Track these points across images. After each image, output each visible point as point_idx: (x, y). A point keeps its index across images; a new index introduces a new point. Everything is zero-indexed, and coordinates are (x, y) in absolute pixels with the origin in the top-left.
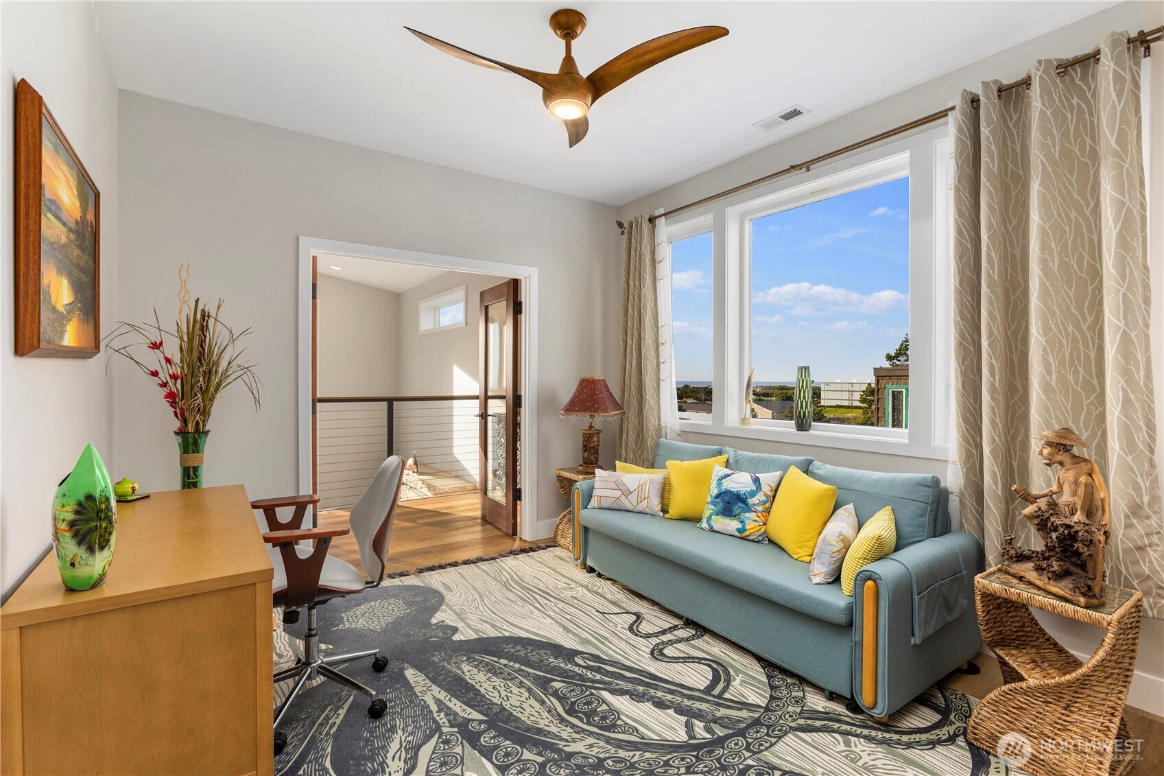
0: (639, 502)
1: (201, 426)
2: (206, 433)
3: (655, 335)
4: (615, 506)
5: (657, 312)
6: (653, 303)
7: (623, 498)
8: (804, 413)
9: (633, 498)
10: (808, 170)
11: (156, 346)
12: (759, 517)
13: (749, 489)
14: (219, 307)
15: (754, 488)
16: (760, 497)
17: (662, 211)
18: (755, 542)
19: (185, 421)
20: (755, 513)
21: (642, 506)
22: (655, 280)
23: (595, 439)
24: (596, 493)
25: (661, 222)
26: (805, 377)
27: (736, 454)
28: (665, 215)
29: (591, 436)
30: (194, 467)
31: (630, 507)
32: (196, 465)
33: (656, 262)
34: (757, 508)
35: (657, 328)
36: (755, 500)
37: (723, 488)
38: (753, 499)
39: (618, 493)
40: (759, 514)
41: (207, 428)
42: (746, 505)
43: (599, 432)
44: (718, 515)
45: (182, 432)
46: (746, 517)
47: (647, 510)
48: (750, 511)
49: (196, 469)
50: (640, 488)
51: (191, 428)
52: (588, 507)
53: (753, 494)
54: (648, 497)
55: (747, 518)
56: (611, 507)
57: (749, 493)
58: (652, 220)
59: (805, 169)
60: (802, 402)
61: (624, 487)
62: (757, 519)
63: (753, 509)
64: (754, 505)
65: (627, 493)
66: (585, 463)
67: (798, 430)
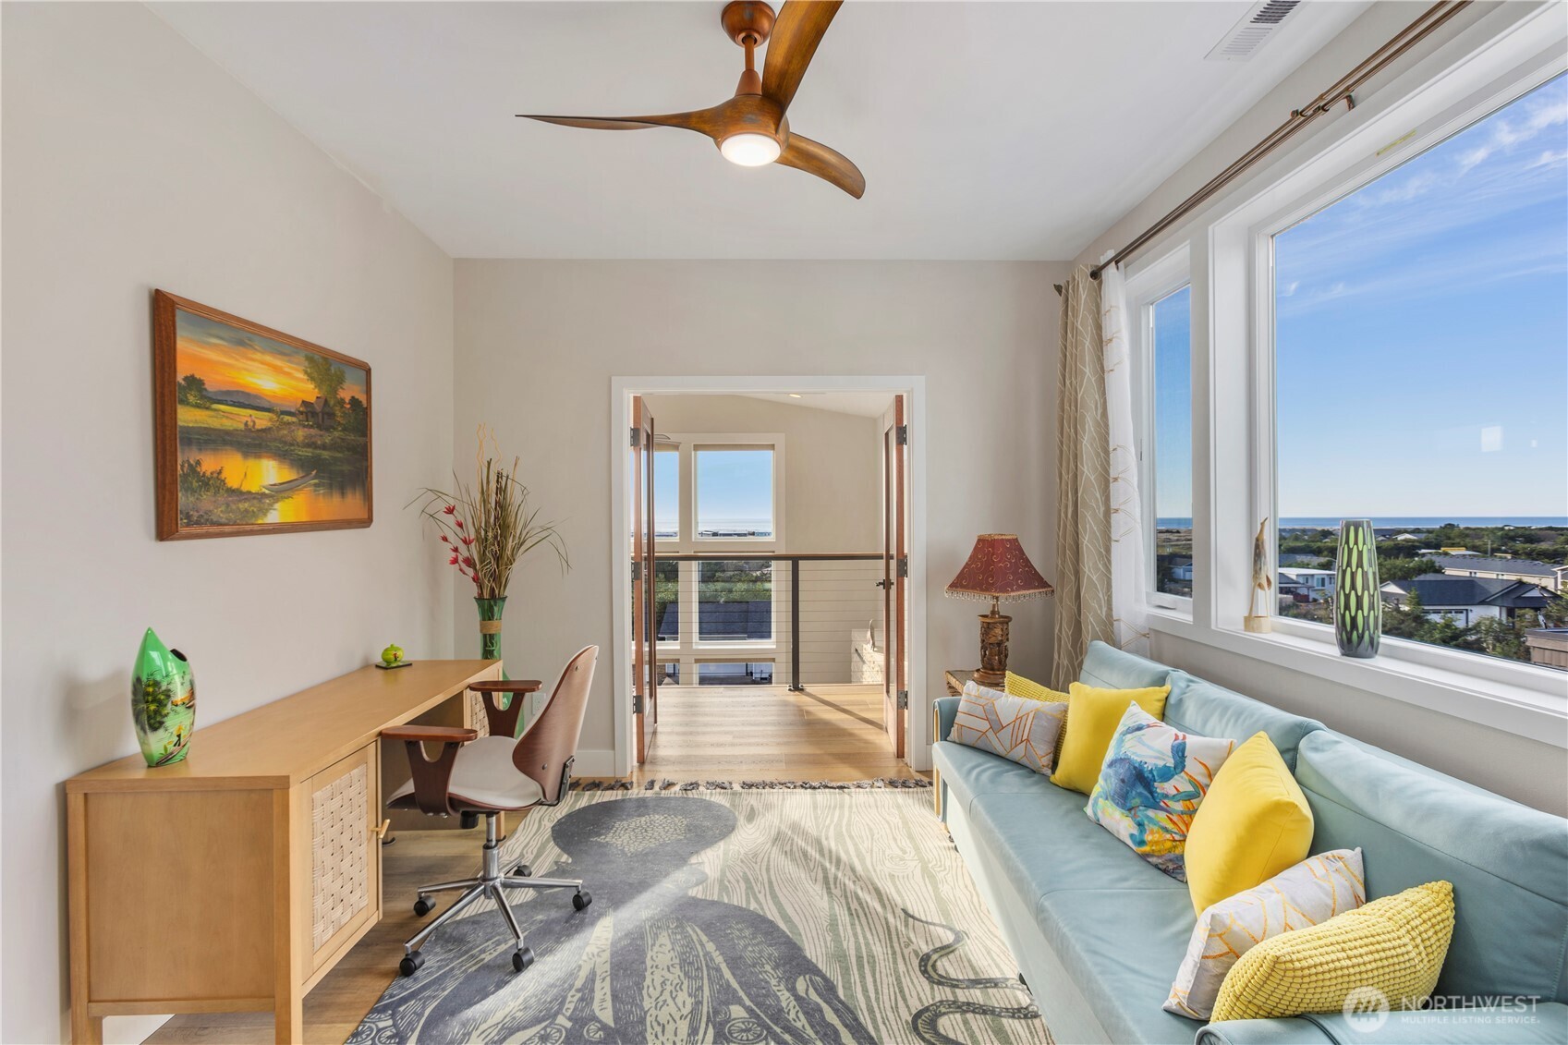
0: (1014, 745)
1: (497, 592)
2: (504, 599)
3: (1102, 465)
4: (980, 744)
5: (1107, 425)
6: (1099, 412)
7: (991, 734)
8: (1354, 620)
9: (1005, 735)
10: (1352, 103)
11: (450, 511)
12: (1174, 823)
13: (1161, 763)
14: (516, 465)
15: (1171, 763)
16: (1180, 784)
17: (1111, 254)
18: (1160, 869)
19: (481, 587)
20: (1165, 814)
21: (1018, 754)
22: (1103, 373)
23: (998, 631)
24: (960, 719)
25: (1111, 274)
26: (1356, 543)
27: (1188, 686)
28: (1117, 260)
29: (991, 627)
30: (490, 635)
31: (1000, 750)
32: (491, 632)
33: (1104, 343)
34: (1171, 803)
35: (1107, 452)
36: (1168, 787)
37: (1123, 750)
38: (1166, 785)
39: (984, 726)
40: (1175, 818)
41: (506, 594)
42: (1152, 793)
43: (1007, 620)
44: (1107, 799)
45: (480, 599)
46: (1147, 817)
47: (1025, 761)
48: (1156, 807)
49: (492, 637)
50: (1018, 722)
51: (486, 595)
52: (948, 739)
53: (1166, 774)
54: (1027, 740)
55: (1151, 820)
56: (976, 745)
57: (1159, 770)
58: (1096, 274)
59: (1344, 102)
60: (1347, 597)
61: (994, 717)
62: (1170, 826)
63: (1162, 804)
64: (1166, 796)
65: (997, 726)
66: (984, 667)
67: (1343, 655)
